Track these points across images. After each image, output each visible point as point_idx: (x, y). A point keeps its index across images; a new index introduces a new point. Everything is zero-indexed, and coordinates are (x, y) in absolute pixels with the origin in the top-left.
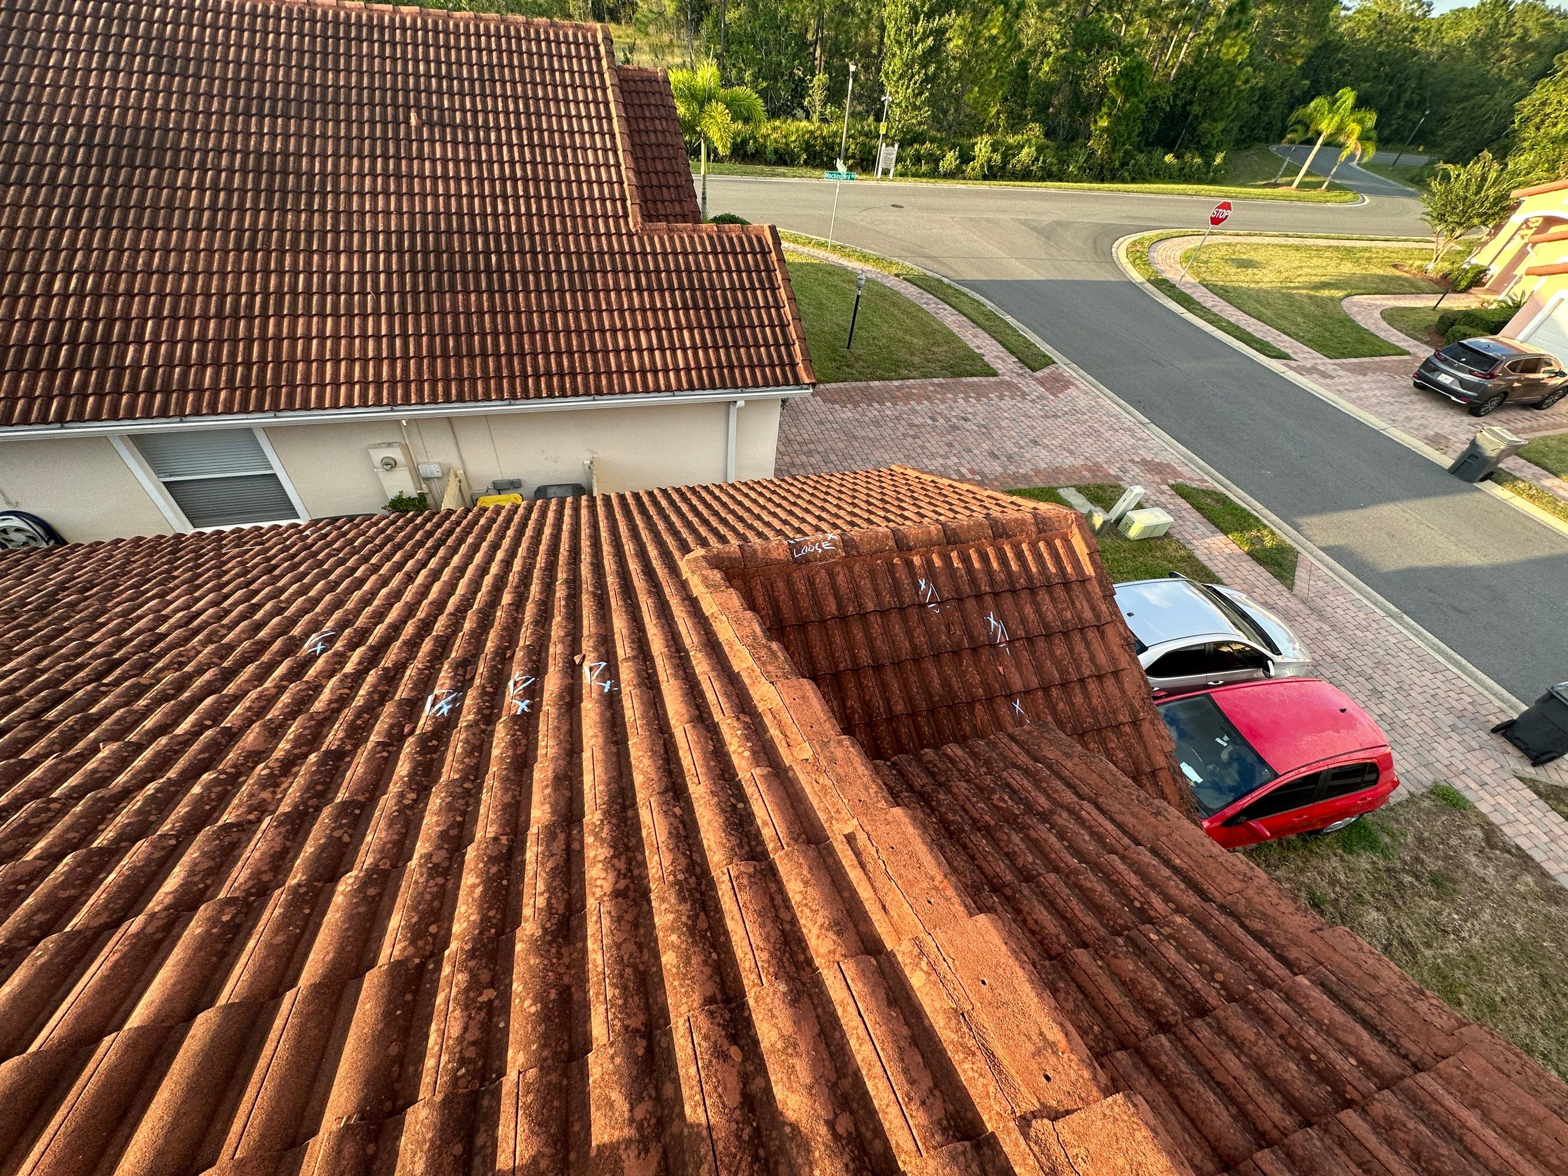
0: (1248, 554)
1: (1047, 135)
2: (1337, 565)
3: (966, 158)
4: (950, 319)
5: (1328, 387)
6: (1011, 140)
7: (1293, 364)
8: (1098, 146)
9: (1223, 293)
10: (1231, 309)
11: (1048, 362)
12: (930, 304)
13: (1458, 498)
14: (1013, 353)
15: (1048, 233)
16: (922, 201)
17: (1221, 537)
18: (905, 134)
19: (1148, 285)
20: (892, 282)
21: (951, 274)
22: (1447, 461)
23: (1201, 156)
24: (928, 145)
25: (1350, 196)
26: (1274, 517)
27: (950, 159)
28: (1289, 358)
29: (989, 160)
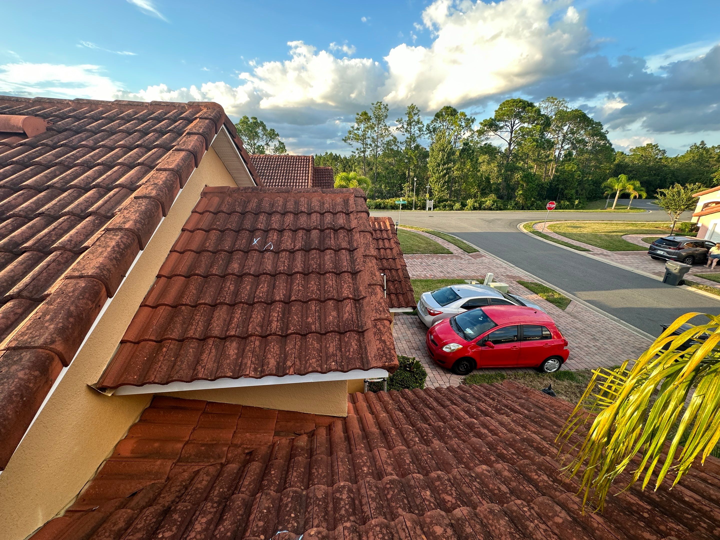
0: (547, 300)
1: (498, 198)
2: (591, 305)
3: (464, 205)
4: (440, 241)
5: (606, 258)
6: (483, 200)
7: (591, 253)
8: (520, 200)
9: (564, 235)
10: (566, 238)
11: (476, 251)
12: (433, 238)
13: (664, 289)
14: (462, 249)
15: (490, 221)
16: (442, 215)
17: (536, 295)
18: (440, 199)
19: (530, 233)
20: (421, 233)
21: (445, 231)
22: (662, 279)
23: (569, 201)
24: (449, 202)
25: (642, 210)
26: (564, 291)
27: (458, 205)
28: (590, 251)
29: (474, 206)
